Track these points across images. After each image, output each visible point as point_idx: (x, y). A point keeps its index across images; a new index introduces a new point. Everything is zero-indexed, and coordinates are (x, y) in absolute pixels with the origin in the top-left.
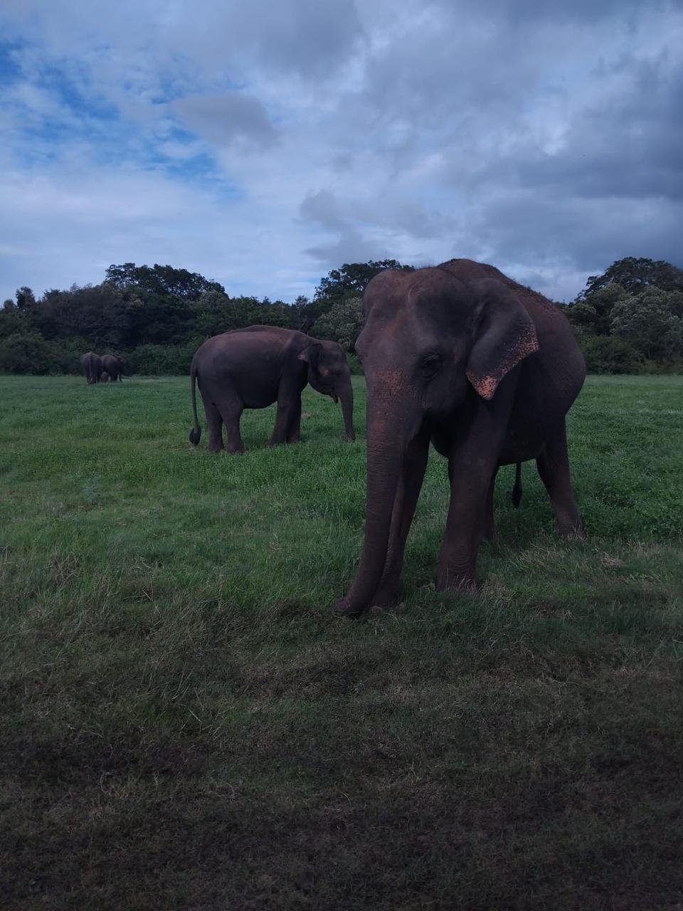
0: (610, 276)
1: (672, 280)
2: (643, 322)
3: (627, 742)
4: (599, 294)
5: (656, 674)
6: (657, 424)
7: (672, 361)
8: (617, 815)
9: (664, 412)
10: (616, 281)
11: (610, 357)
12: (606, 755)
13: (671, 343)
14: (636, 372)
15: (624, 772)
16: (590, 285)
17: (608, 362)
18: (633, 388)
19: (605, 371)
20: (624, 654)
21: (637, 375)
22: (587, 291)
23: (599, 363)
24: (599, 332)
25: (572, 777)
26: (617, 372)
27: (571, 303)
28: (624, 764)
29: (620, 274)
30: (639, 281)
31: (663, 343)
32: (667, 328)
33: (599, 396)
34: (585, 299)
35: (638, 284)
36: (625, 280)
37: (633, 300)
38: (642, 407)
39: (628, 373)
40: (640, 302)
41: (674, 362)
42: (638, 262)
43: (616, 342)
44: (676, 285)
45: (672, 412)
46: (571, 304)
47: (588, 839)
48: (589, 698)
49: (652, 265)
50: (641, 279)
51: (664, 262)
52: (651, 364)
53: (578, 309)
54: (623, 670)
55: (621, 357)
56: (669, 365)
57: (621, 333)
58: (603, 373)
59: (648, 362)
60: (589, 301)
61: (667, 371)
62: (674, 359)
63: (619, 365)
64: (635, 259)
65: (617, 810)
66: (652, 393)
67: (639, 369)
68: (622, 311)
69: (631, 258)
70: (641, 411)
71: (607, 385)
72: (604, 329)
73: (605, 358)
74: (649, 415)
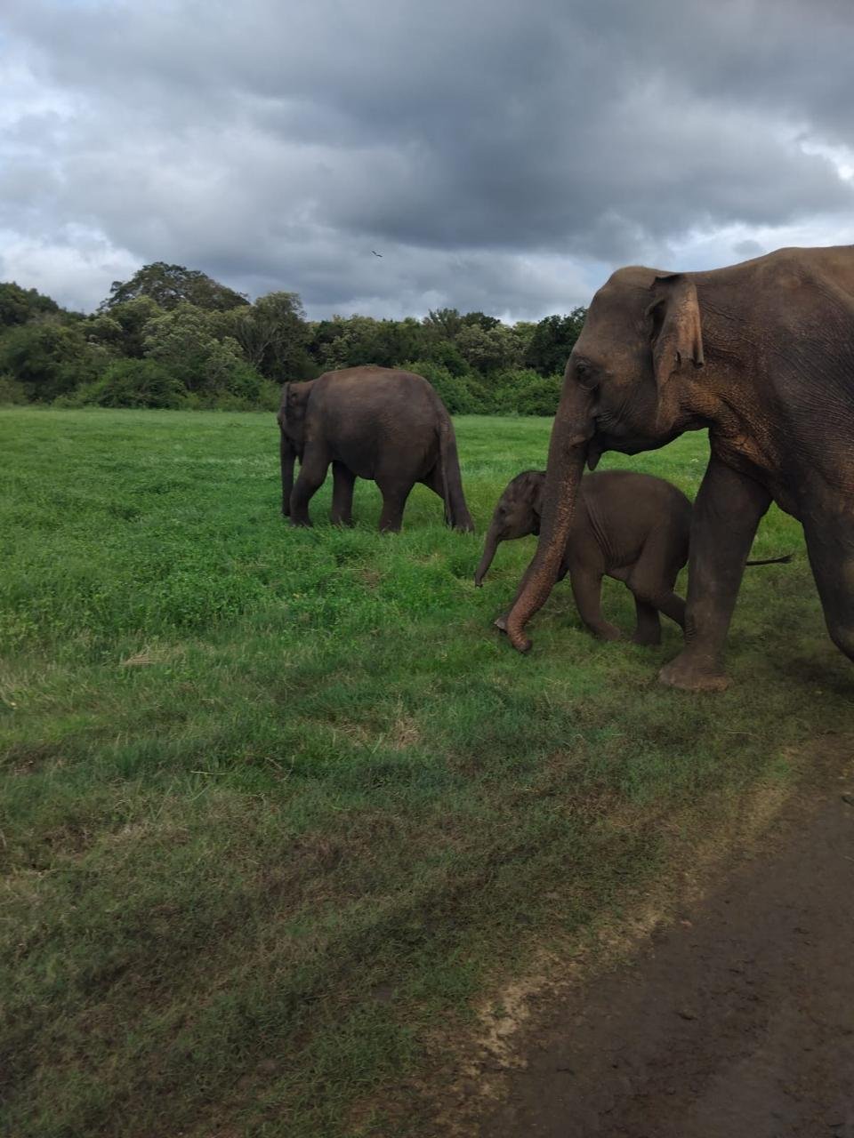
0: (139, 285)
1: (211, 295)
2: (180, 345)
3: (125, 938)
4: (127, 305)
5: (169, 825)
6: (196, 477)
7: (216, 394)
8: (108, 1051)
9: (203, 461)
10: (146, 291)
11: (143, 388)
12: (95, 968)
13: (214, 372)
14: (176, 406)
15: (117, 986)
16: (115, 292)
17: (142, 392)
18: (170, 428)
19: (139, 404)
20: (128, 809)
21: (177, 409)
22: (112, 300)
23: (131, 393)
24: (130, 354)
25: (50, 1014)
26: (154, 405)
27: (93, 315)
28: (119, 972)
29: (150, 282)
30: (173, 293)
31: (205, 372)
32: (207, 354)
33: (129, 438)
34: (109, 309)
35: (172, 297)
36: (158, 290)
37: (169, 317)
38: (180, 454)
39: (167, 407)
40: (175, 321)
41: (218, 396)
42: (170, 269)
43: (151, 369)
44: (215, 302)
45: (212, 461)
46: (92, 318)
47: (64, 1108)
48: (79, 884)
49: (187, 274)
50: (176, 291)
51: (199, 272)
52: (193, 397)
53: (101, 323)
54: (127, 830)
55: (158, 387)
56: (214, 399)
57: (157, 357)
58: (138, 407)
59: (190, 394)
60: (114, 314)
61: (211, 407)
62: (219, 392)
63: (156, 397)
64: (167, 265)
65: (109, 1043)
66: (193, 434)
67: (180, 403)
68: (155, 329)
69: (162, 263)
70: (176, 460)
71: (141, 424)
72: (136, 351)
73: (139, 388)
74: (185, 464)
